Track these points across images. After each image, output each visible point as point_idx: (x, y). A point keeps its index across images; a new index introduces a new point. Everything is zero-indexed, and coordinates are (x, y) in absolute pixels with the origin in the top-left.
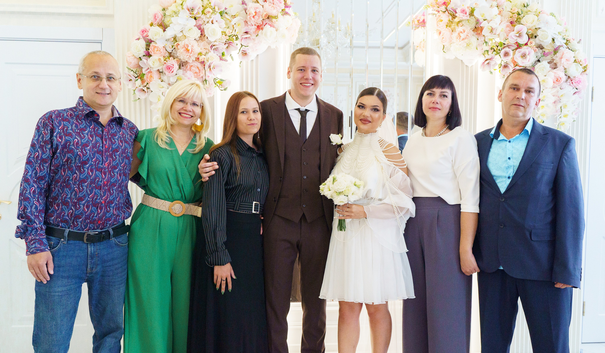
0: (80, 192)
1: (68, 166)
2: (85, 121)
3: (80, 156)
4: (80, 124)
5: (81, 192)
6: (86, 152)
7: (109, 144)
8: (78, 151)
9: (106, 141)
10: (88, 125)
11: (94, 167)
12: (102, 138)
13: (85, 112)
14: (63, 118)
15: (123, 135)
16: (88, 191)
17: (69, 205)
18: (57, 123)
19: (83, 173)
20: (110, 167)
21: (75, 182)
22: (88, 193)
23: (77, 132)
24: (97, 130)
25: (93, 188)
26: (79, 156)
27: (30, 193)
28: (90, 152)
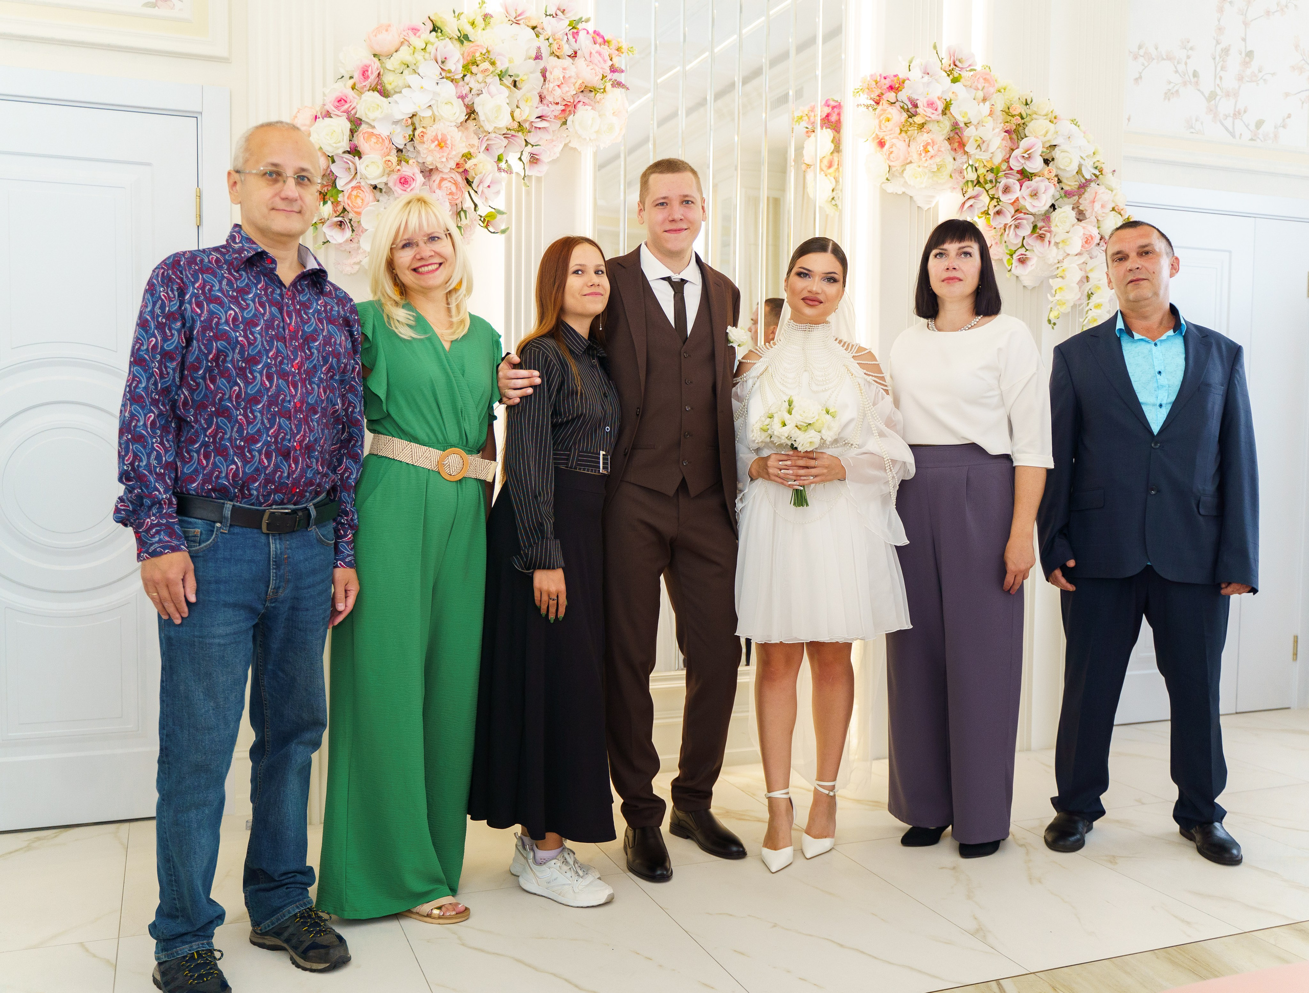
0: (249, 423)
1: (219, 369)
2: (247, 273)
3: (242, 346)
4: (236, 279)
5: (252, 423)
6: (254, 337)
7: (296, 322)
8: (238, 334)
9: (290, 317)
10: (253, 282)
11: (274, 369)
12: (281, 311)
13: (246, 254)
14: (202, 267)
15: (325, 306)
16: (266, 421)
17: (227, 455)
18: (190, 276)
19: (252, 383)
20: (304, 371)
21: (238, 403)
22: (265, 426)
23: (232, 297)
24: (273, 292)
25: (274, 415)
26: (240, 345)
27: (145, 425)
28: (262, 337)
